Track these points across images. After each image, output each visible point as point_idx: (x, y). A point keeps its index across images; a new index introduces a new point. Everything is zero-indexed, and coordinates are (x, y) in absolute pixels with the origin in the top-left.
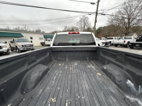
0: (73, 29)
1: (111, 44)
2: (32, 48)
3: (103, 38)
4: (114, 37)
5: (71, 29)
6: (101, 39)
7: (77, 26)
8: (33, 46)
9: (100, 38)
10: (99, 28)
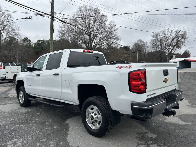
10: (38, 41)
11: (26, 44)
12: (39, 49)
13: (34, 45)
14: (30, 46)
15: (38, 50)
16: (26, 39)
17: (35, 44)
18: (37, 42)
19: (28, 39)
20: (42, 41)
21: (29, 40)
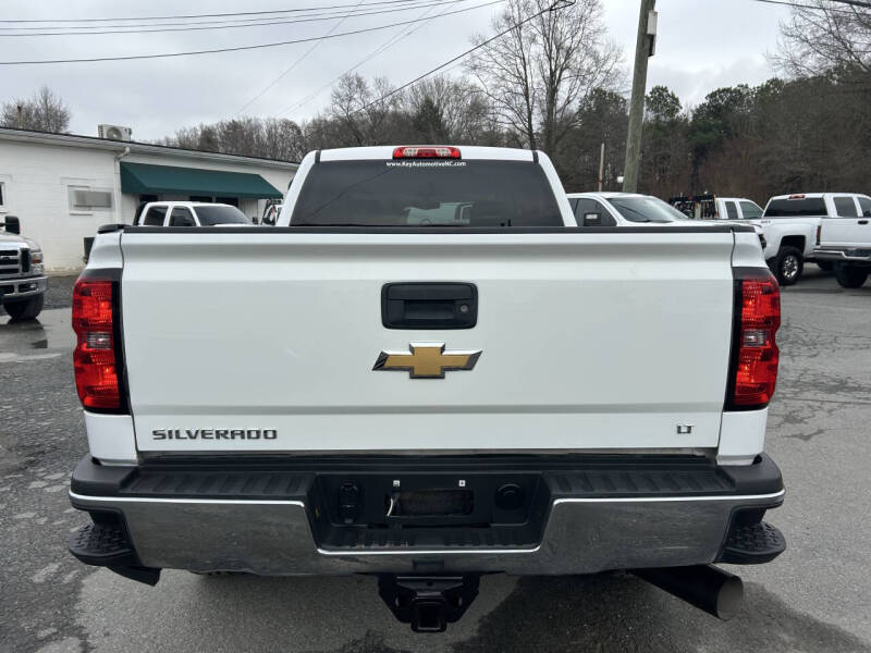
0: (428, 102)
1: (801, 260)
2: (23, 287)
3: (731, 208)
4: (829, 199)
5: (407, 107)
6: (711, 212)
7: (473, 79)
8: (36, 268)
9: (698, 199)
10: (712, 96)
11: (657, 117)
12: (710, 135)
13: (695, 116)
14: (674, 124)
15: (706, 136)
16: (660, 95)
17: (700, 111)
18: (707, 102)
19: (670, 92)
20: (731, 93)
21: (673, 97)
